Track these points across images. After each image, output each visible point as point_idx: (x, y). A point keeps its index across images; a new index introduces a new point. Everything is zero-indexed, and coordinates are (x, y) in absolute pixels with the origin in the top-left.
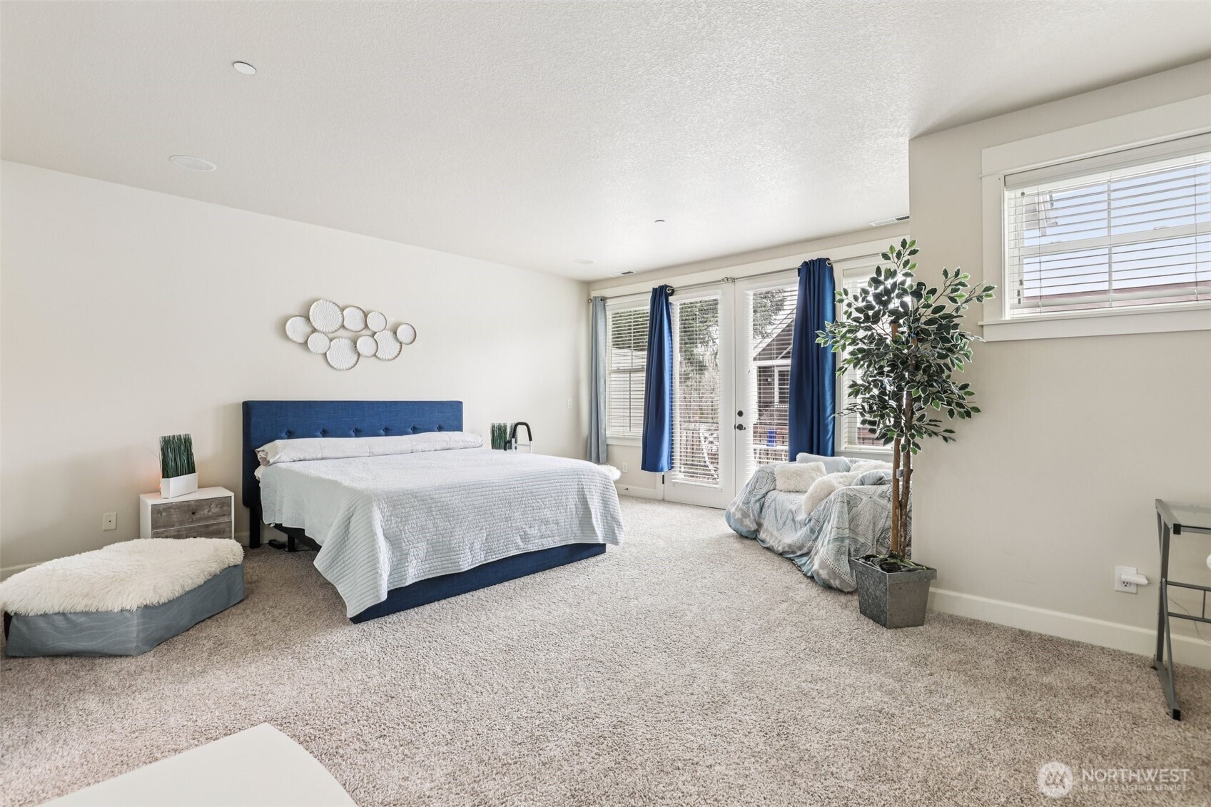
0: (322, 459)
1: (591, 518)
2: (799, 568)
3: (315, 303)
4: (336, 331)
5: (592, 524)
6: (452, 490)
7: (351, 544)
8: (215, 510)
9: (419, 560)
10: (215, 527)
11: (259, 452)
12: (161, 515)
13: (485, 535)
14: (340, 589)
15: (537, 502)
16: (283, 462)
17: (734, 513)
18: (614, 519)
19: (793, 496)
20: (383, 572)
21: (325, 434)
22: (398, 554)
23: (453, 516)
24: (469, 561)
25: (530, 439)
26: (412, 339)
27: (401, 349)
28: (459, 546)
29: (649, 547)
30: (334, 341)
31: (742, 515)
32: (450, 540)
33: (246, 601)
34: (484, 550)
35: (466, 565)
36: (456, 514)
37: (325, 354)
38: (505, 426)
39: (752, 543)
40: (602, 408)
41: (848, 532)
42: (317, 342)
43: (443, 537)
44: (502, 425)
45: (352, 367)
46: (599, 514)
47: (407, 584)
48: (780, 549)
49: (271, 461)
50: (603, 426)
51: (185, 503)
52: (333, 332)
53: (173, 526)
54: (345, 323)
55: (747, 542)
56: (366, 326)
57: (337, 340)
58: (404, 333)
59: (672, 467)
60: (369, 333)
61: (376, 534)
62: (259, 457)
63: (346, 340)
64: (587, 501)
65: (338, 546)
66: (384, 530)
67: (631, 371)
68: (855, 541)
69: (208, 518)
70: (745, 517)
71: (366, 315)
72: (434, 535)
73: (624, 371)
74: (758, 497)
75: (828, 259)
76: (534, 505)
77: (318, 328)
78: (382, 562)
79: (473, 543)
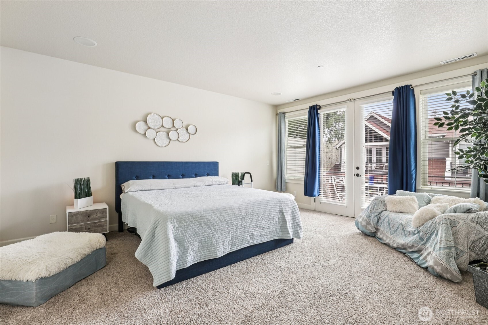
0: (150, 190)
1: (287, 225)
2: (412, 260)
3: (150, 115)
4: (159, 128)
5: (287, 228)
6: (213, 211)
7: (156, 243)
8: (99, 215)
9: (194, 252)
10: (99, 223)
11: (122, 186)
12: (73, 217)
13: (231, 236)
14: (150, 269)
15: (259, 217)
16: (132, 192)
17: (361, 222)
18: (298, 225)
19: (400, 215)
20: (173, 261)
21: (154, 177)
22: (183, 249)
23: (213, 227)
24: (222, 251)
25: (252, 181)
26: (195, 132)
27: (190, 137)
28: (217, 243)
29: (316, 240)
30: (159, 133)
31: (366, 223)
32: (212, 240)
33: (106, 267)
34: (230, 245)
35: (220, 254)
36: (215, 225)
37: (154, 139)
38: (238, 174)
39: (373, 239)
40: (284, 165)
41: (453, 243)
42: (150, 134)
43: (208, 238)
44: (237, 173)
45: (167, 146)
46: (290, 222)
47: (187, 266)
48: (395, 245)
49: (126, 191)
50: (284, 174)
51: (85, 212)
52: (158, 129)
53: (79, 223)
54: (164, 125)
55: (369, 238)
56: (174, 126)
57: (160, 132)
58: (191, 129)
59: (320, 195)
60: (175, 129)
61: (169, 239)
62: (122, 189)
63: (164, 132)
64: (284, 216)
65: (149, 244)
66: (174, 236)
67: (297, 147)
68: (456, 248)
69: (96, 219)
70: (368, 225)
71: (173, 121)
72: (203, 237)
73: (294, 148)
74: (376, 214)
75: (411, 85)
76: (257, 218)
77: (151, 127)
78: (172, 255)
79: (224, 241)
